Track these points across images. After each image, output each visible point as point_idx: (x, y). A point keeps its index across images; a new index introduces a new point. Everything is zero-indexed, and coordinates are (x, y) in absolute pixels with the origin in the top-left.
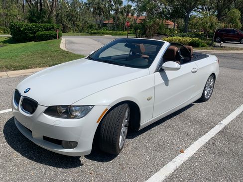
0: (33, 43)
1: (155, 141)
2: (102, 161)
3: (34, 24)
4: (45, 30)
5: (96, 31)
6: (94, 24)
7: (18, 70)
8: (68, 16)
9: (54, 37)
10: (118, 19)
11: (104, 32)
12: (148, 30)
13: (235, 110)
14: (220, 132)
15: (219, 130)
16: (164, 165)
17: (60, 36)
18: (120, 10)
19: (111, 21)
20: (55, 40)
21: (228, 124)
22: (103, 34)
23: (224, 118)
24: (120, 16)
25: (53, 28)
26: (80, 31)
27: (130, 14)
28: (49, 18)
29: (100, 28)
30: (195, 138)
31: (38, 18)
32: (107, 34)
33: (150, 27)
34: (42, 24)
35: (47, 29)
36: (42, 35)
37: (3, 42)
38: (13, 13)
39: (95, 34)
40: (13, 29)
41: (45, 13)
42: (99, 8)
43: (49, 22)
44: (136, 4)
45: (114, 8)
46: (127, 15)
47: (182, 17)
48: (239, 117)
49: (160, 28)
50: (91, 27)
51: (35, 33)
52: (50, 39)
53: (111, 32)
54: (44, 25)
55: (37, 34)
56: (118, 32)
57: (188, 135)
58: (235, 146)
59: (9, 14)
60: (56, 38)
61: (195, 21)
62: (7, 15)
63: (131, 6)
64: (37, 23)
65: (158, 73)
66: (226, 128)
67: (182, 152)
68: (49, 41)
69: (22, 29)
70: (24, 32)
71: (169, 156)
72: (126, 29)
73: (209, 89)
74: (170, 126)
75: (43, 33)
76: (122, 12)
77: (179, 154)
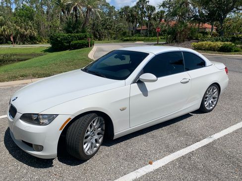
0: (68, 51)
1: (130, 150)
2: (71, 164)
3: (69, 34)
4: (79, 40)
5: (128, 38)
6: (127, 31)
7: (42, 77)
8: (103, 25)
9: (86, 46)
10: (151, 25)
11: (136, 38)
12: (179, 35)
13: (237, 123)
14: (204, 146)
15: (205, 144)
16: (125, 175)
17: (92, 45)
18: (152, 16)
19: (145, 27)
20: (87, 48)
21: (219, 139)
22: (135, 40)
23: (218, 131)
24: (153, 22)
25: (86, 37)
26: (115, 39)
27: (163, 19)
28: (83, 28)
29: (133, 35)
30: (172, 151)
31: (74, 28)
32: (139, 40)
33: (181, 33)
34: (76, 34)
35: (81, 39)
36: (76, 44)
37: (44, 51)
38: (56, 25)
39: (127, 40)
40: (52, 40)
41: (80, 24)
42: (132, 16)
43: (83, 31)
44: (167, 9)
45: (146, 14)
46: (160, 21)
47: (218, 20)
48: (236, 132)
49: (192, 33)
50: (124, 34)
51: (70, 42)
52: (82, 48)
53: (143, 38)
54: (78, 34)
55: (71, 43)
56: (151, 38)
57: (167, 147)
58: (212, 162)
59: (52, 26)
60: (88, 47)
61: (227, 24)
62: (50, 26)
63: (164, 12)
64: (72, 33)
65: (136, 84)
66: (214, 142)
67: (151, 163)
68: (82, 49)
69: (59, 39)
70: (60, 42)
71: (135, 166)
72: (160, 35)
73: (212, 100)
74: (153, 137)
75: (76, 42)
76: (154, 19)
77: (146, 165)
